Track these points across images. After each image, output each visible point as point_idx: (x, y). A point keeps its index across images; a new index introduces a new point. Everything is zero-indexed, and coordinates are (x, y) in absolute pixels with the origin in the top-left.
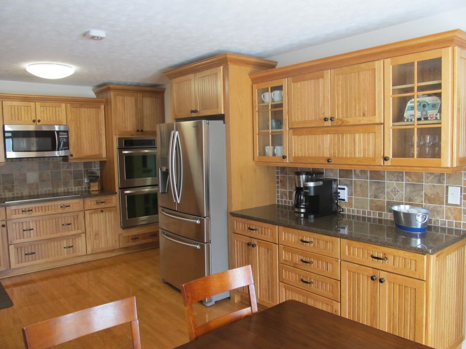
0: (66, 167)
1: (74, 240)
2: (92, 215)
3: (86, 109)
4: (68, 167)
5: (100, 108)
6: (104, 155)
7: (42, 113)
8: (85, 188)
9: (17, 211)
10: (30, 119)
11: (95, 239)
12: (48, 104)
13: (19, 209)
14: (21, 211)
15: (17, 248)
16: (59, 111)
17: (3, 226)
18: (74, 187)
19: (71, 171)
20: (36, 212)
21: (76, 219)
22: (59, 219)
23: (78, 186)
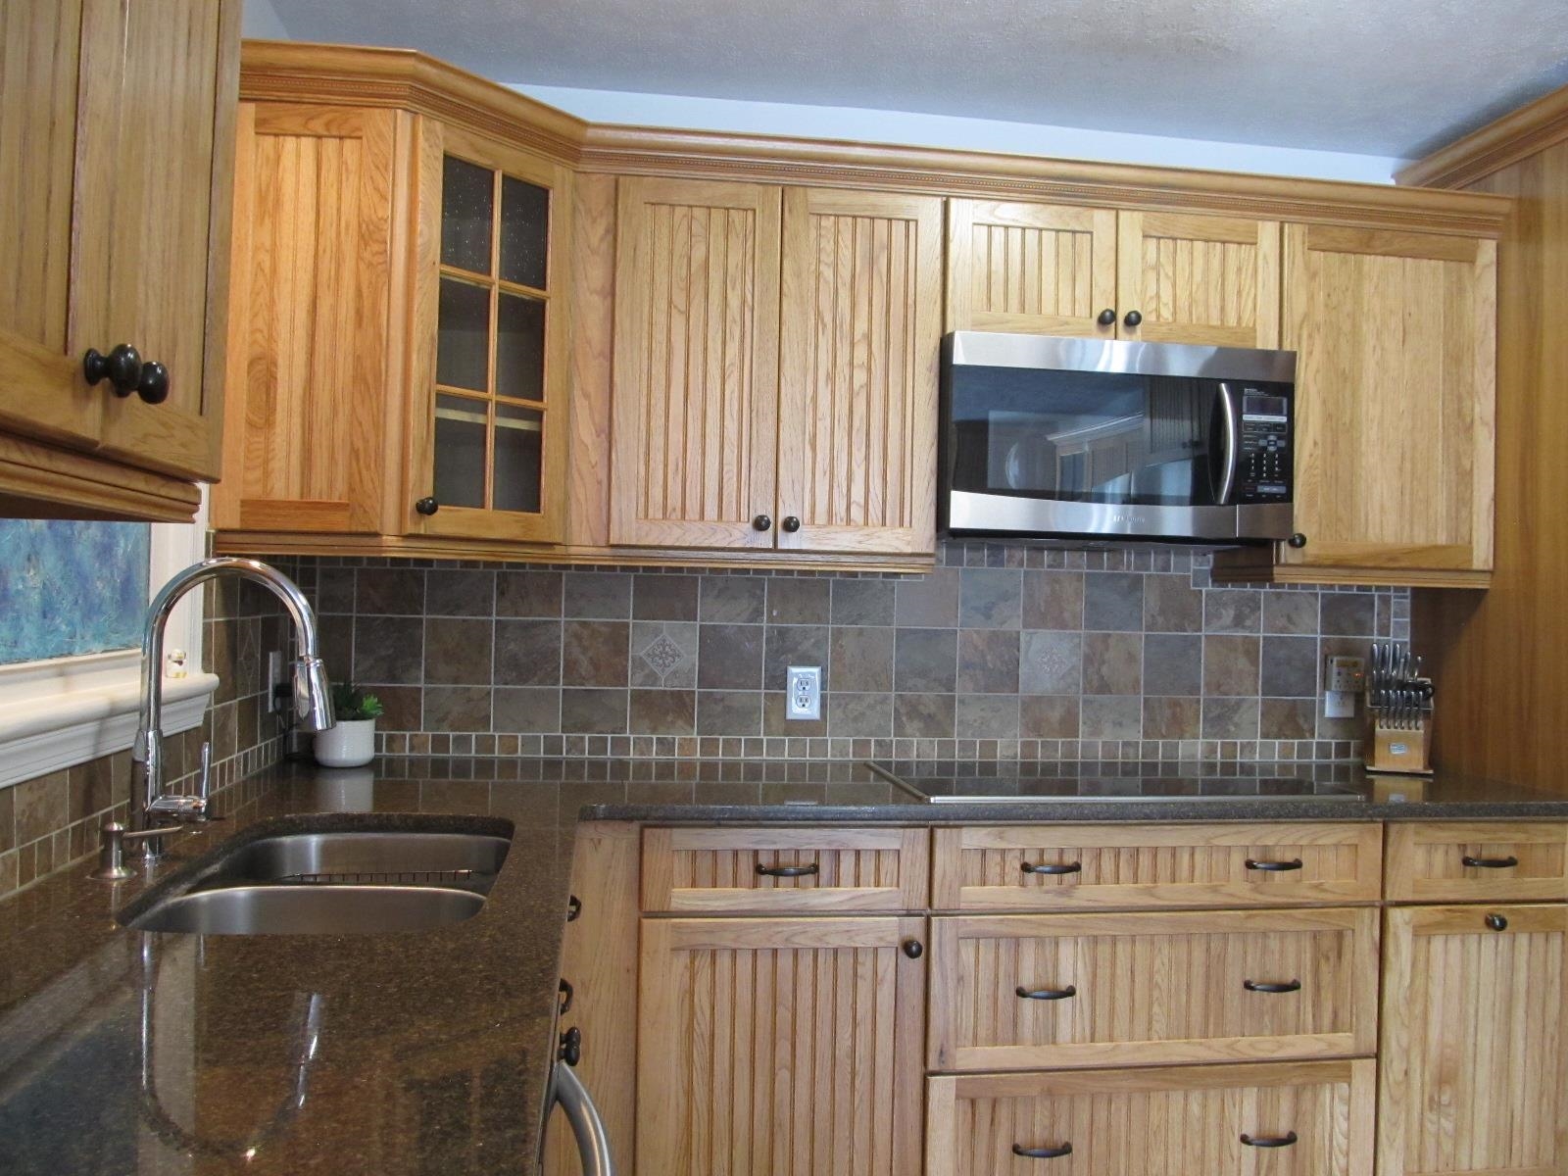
0: (1228, 615)
1: (1308, 1095)
2: (1429, 942)
3: (1392, 260)
4: (1238, 621)
5: (1472, 262)
6: (1482, 555)
7: (1152, 275)
8: (1323, 750)
9: (994, 860)
10: (1082, 310)
11: (1434, 1104)
12: (1187, 219)
13: (1003, 852)
14: (1014, 864)
15: (973, 1102)
16: (1239, 269)
17: (910, 949)
18: (1262, 738)
19: (1256, 642)
20: (1098, 882)
21: (1333, 956)
22: (1231, 943)
23: (1287, 733)
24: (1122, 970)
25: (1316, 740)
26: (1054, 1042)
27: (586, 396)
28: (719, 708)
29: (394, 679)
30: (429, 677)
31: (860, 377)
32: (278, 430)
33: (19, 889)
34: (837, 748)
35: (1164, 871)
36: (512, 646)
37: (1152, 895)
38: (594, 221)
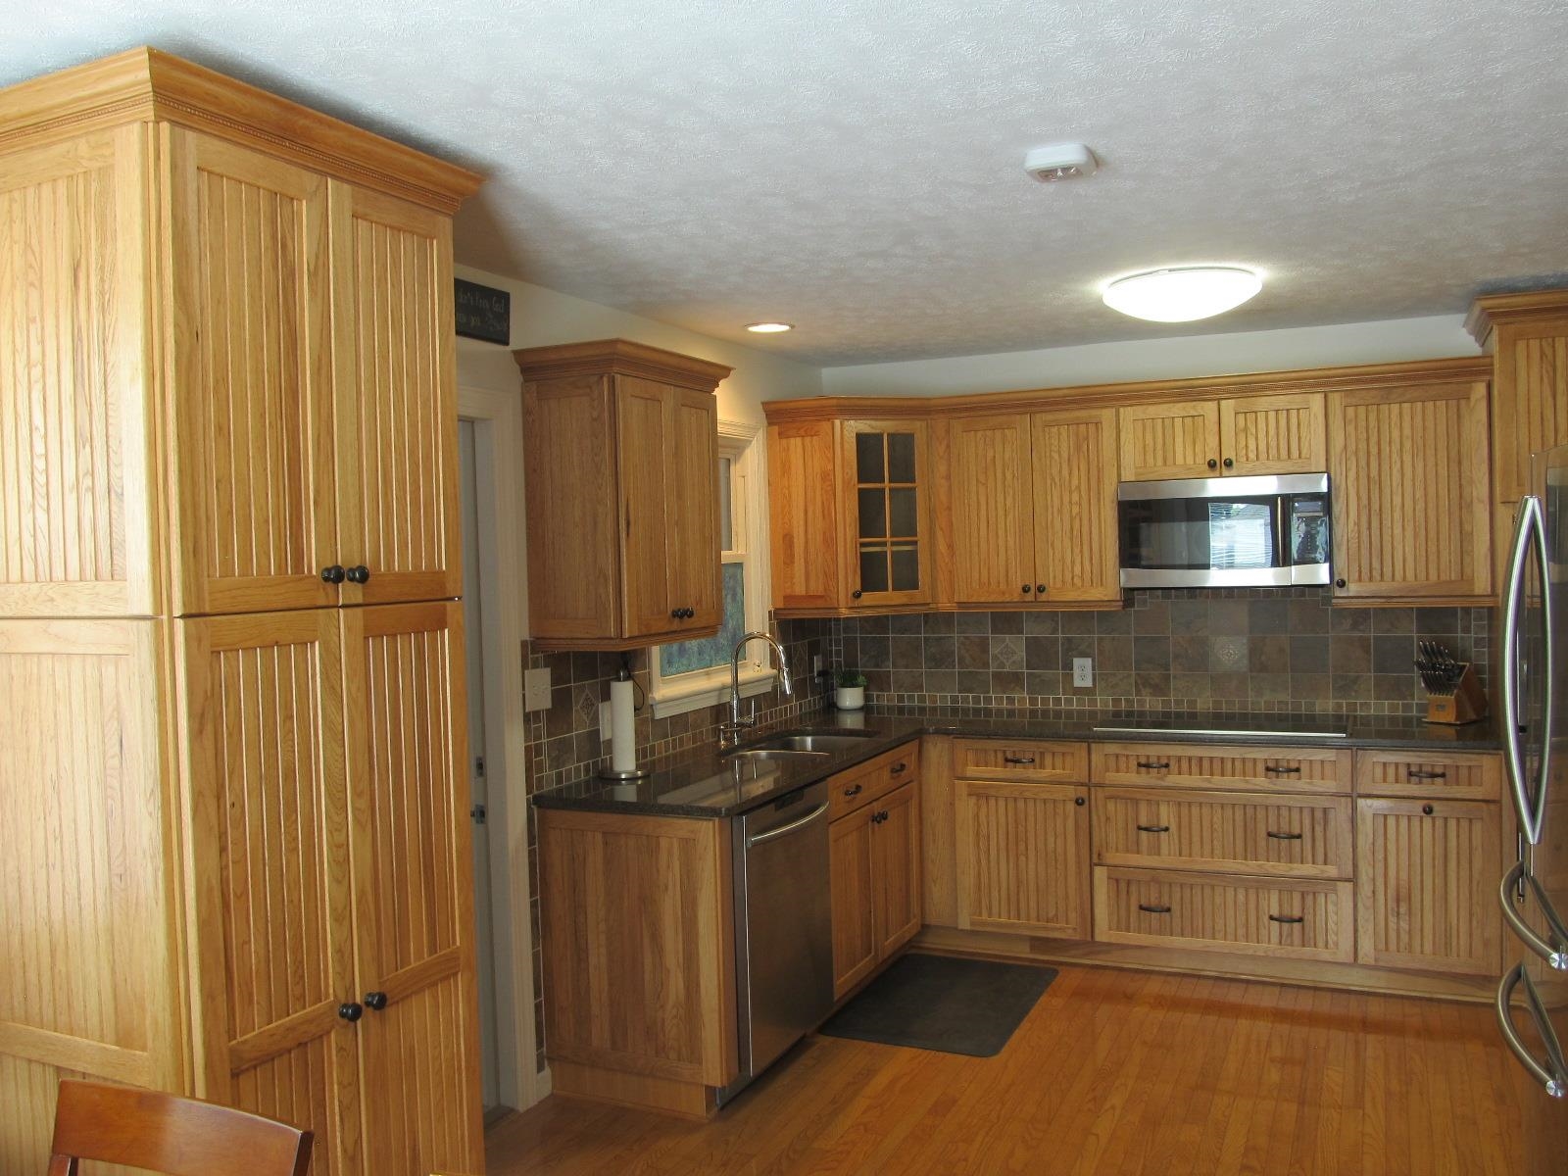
0: (1347, 623)
1: (1310, 898)
2: (1385, 819)
3: (1405, 405)
4: (1356, 627)
5: (1468, 399)
6: (1483, 586)
7: (1242, 435)
9: (1123, 760)
10: (1200, 460)
11: (1394, 912)
12: (1261, 402)
13: (1128, 756)
14: (1133, 763)
15: (1117, 881)
16: (1299, 426)
17: (1080, 802)
18: (1375, 700)
19: (1369, 639)
20: (1180, 774)
21: (1322, 822)
22: (1258, 810)
23: (1393, 697)
24: (1195, 820)
26: (1159, 854)
27: (941, 529)
28: (1038, 680)
29: (877, 666)
30: (894, 666)
31: (1075, 510)
32: (795, 565)
33: (692, 746)
34: (1103, 702)
35: (1217, 770)
36: (932, 649)
37: (1212, 783)
38: (940, 443)
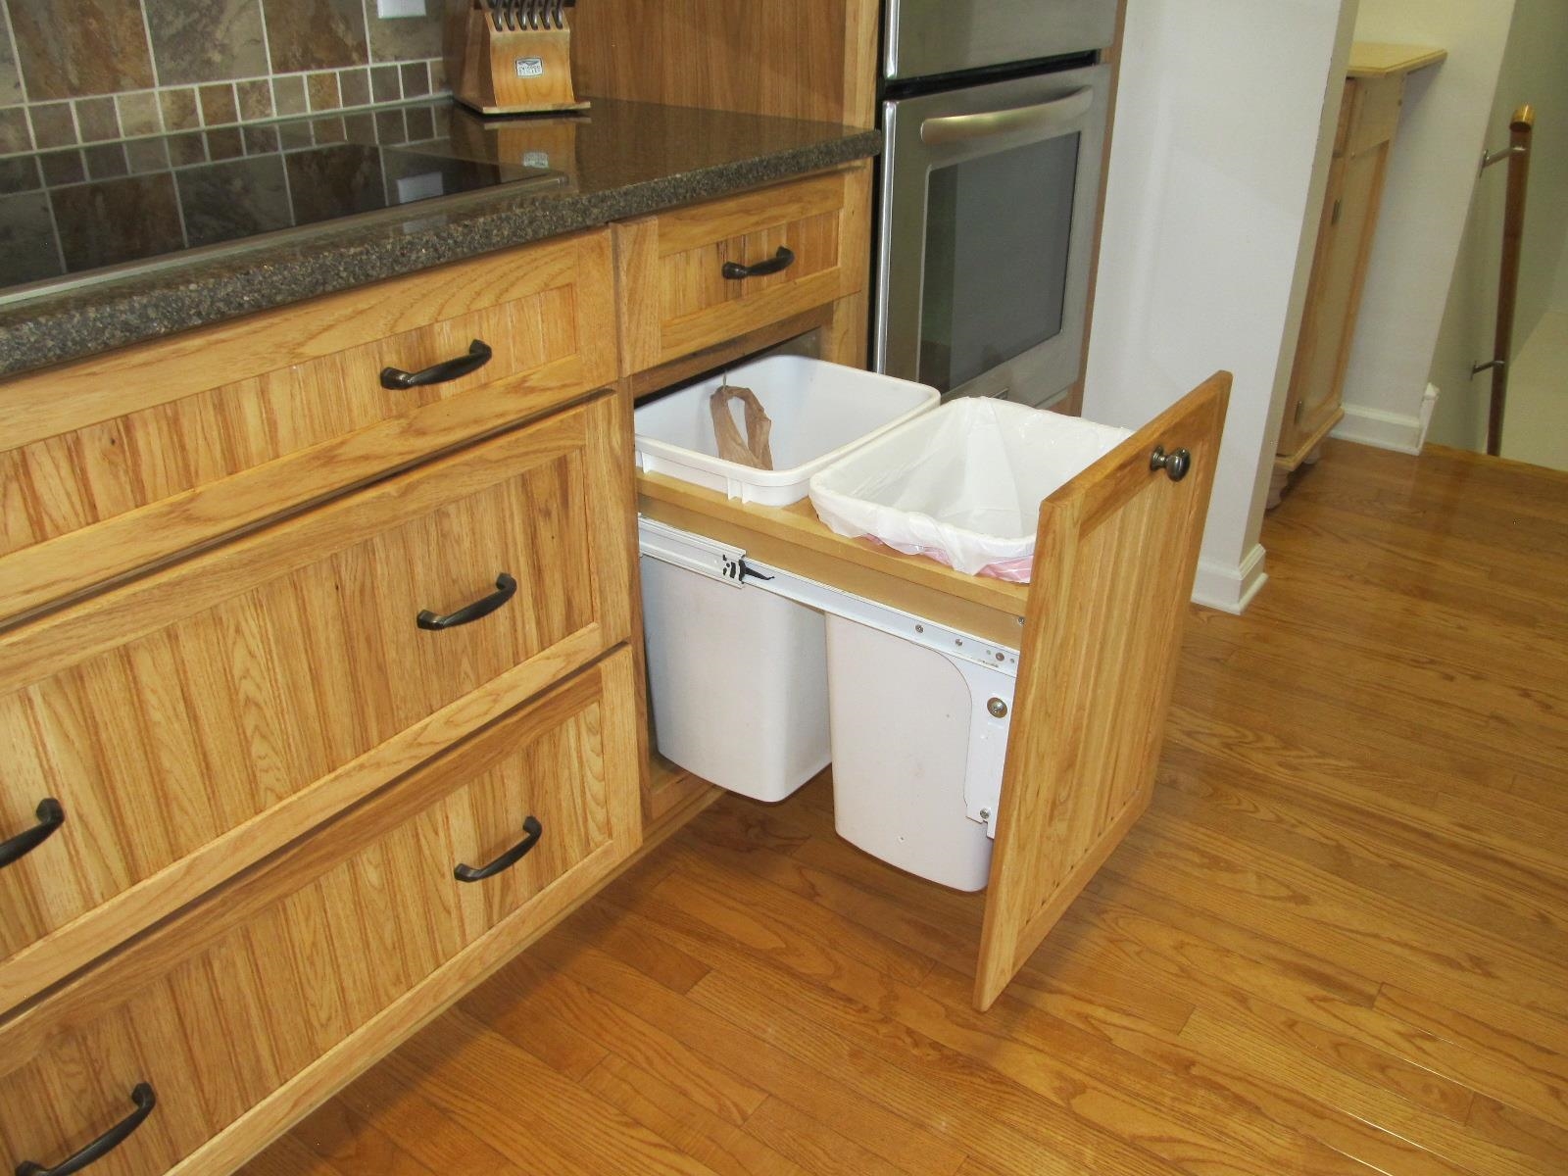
8: (384, 83)
18: (275, 72)
21: (555, 506)
22: (380, 554)
23: (320, 55)
24: (161, 708)
25: (371, 65)
26: (44, 931)
35: (205, 449)
37: (190, 519)
